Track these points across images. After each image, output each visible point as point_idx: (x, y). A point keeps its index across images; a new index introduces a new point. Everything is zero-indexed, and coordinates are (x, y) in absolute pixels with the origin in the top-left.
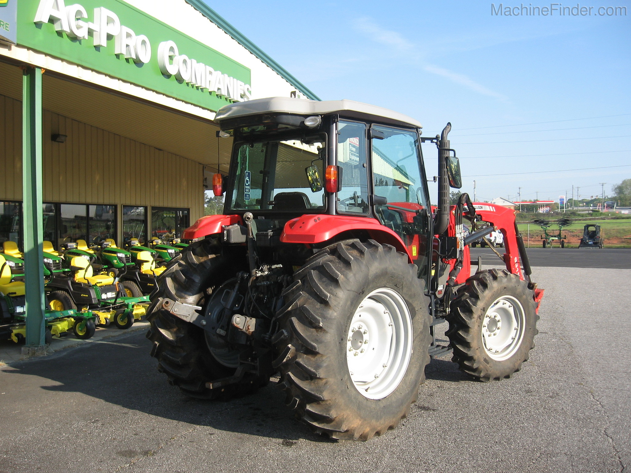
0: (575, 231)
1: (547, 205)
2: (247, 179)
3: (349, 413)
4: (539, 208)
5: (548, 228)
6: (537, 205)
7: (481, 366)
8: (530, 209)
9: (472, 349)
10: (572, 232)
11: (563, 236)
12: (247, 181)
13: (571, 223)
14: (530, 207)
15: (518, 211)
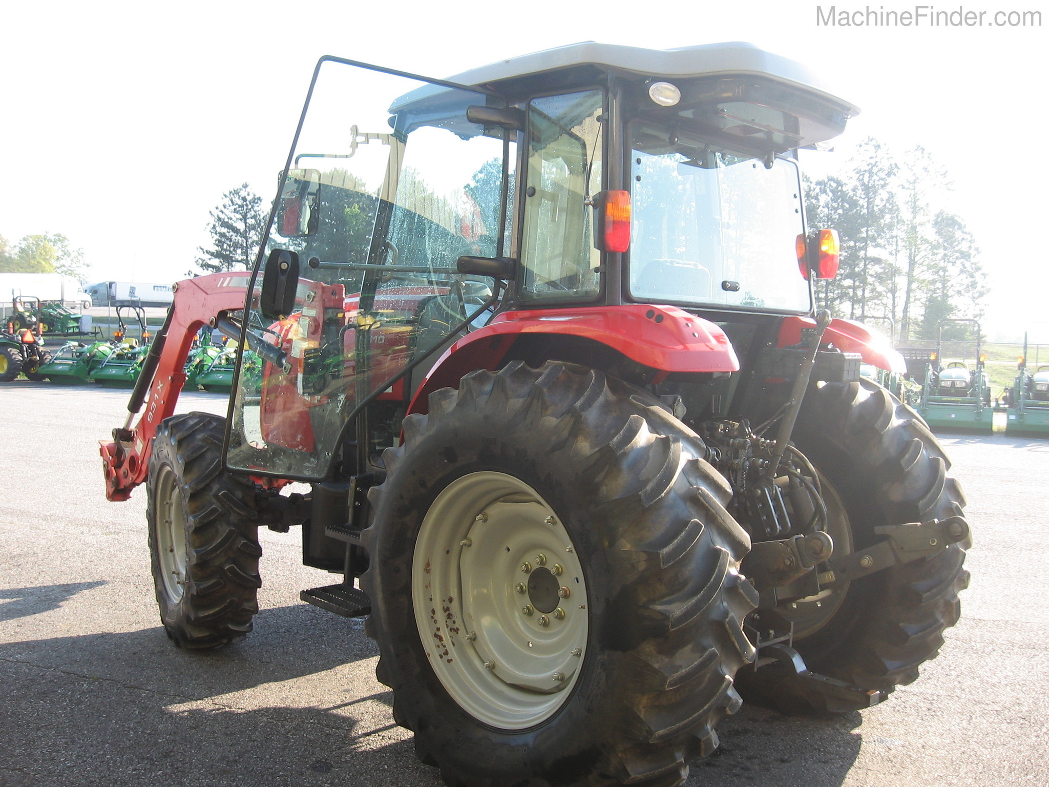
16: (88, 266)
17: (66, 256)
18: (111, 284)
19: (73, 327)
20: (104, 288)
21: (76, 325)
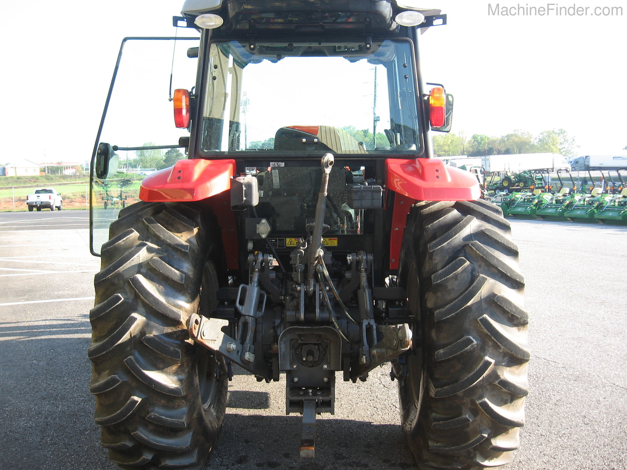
0: (129, 192)
1: (72, 167)
4: (65, 170)
5: (108, 188)
6: (62, 167)
8: (55, 170)
10: (127, 193)
11: (123, 197)
13: (131, 184)
14: (54, 169)
15: (44, 173)
16: (579, 147)
17: (566, 142)
18: (586, 157)
19: (538, 184)
20: (582, 160)
21: (540, 182)
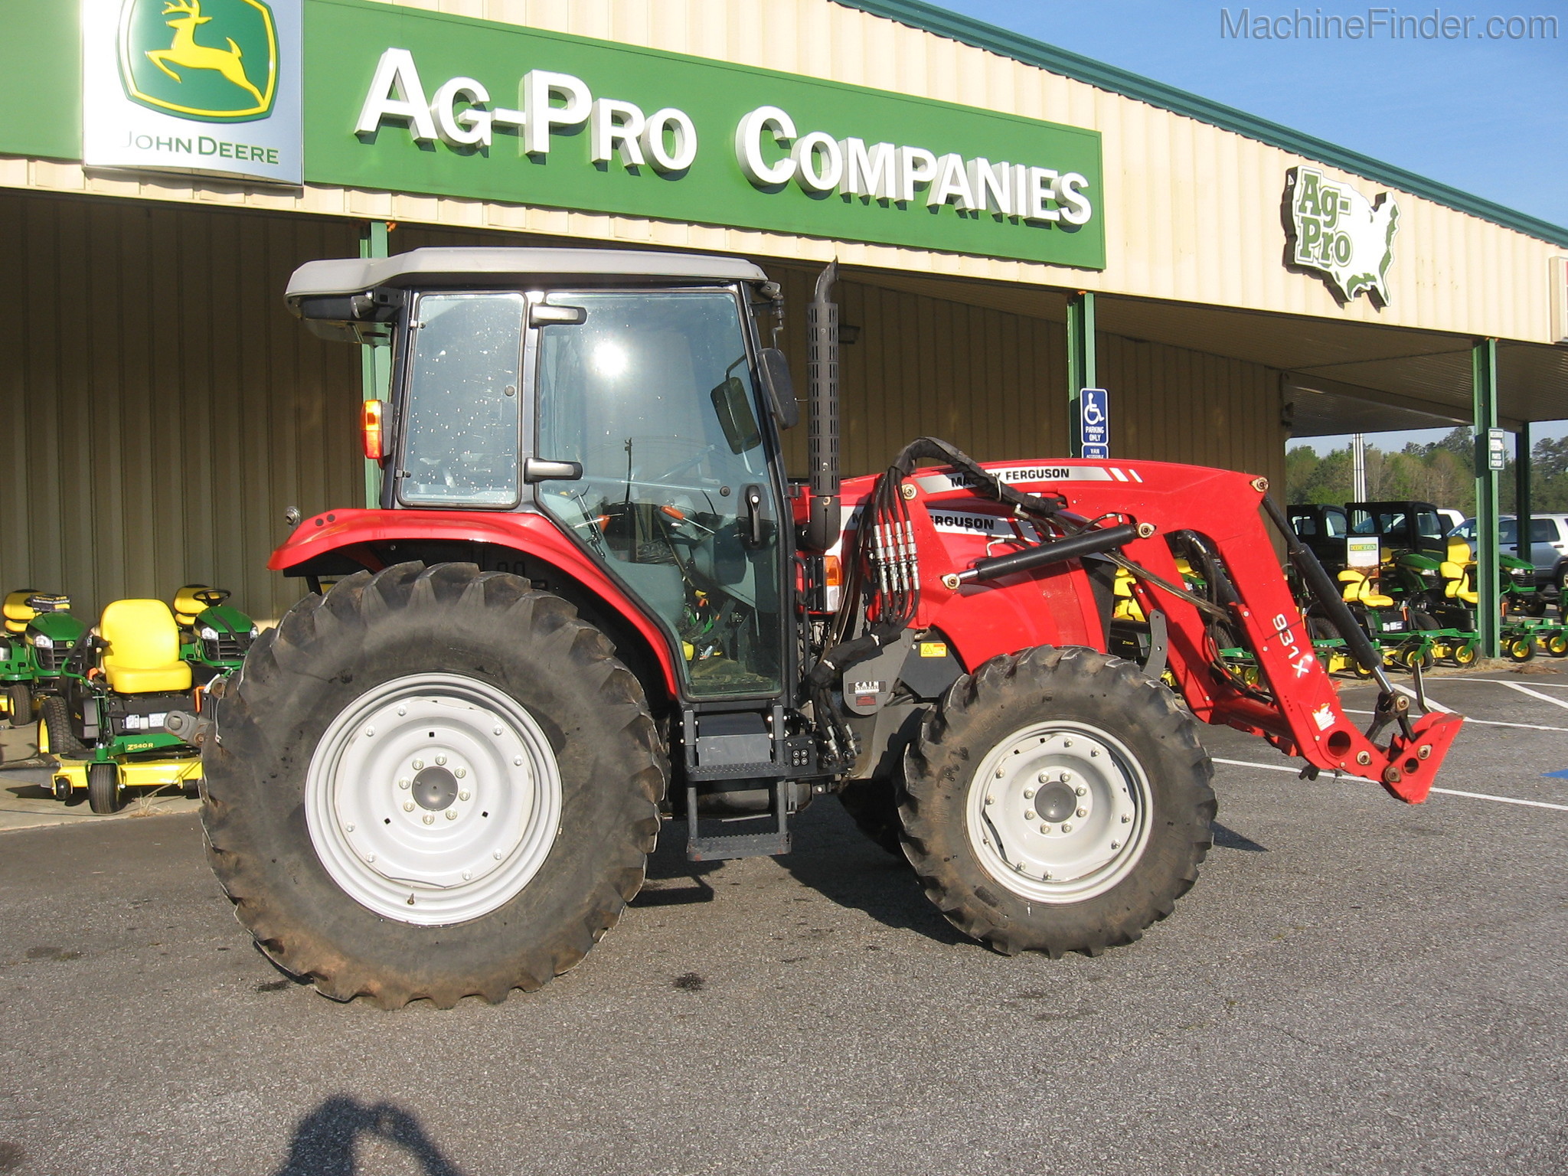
2: (1092, 410)
3: (304, 936)
7: (968, 907)
9: (931, 857)
12: (1092, 416)
